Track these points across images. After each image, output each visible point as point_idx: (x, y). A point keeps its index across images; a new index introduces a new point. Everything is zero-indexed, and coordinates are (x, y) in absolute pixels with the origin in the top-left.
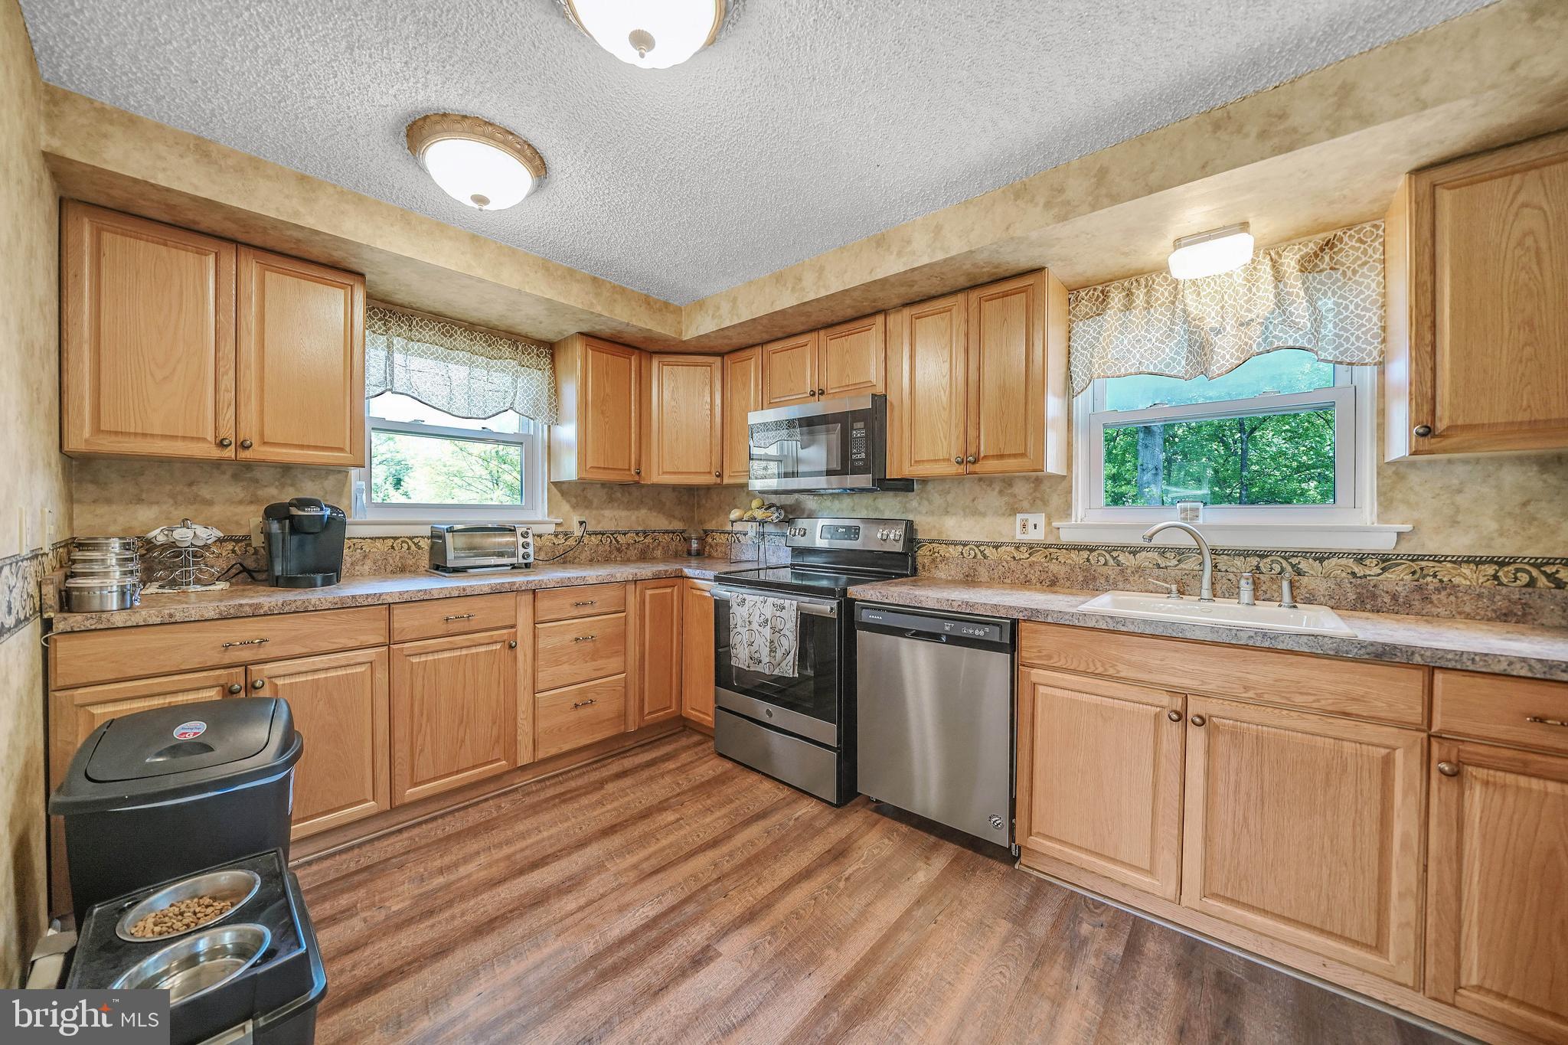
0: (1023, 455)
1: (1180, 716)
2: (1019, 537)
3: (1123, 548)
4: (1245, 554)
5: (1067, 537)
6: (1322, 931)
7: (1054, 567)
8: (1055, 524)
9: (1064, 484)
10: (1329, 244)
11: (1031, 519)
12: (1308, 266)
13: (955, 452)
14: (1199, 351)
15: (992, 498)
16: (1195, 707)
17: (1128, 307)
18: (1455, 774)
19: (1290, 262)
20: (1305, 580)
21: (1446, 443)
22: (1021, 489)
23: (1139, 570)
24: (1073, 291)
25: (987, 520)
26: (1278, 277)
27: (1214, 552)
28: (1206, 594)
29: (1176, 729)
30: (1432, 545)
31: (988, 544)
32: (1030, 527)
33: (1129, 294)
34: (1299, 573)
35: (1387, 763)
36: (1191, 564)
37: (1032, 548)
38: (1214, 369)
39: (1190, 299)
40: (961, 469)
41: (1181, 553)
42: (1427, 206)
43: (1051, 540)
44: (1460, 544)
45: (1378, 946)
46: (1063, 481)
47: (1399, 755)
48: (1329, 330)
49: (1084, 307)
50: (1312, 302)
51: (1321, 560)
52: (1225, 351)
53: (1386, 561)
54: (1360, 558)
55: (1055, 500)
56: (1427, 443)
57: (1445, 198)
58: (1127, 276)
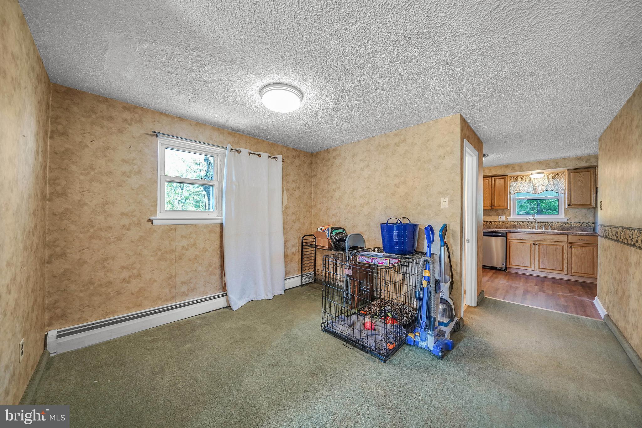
0: (504, 206)
1: (535, 244)
2: (499, 220)
3: (521, 222)
4: (543, 222)
5: (509, 220)
6: (555, 270)
7: (507, 225)
8: (507, 218)
9: (509, 211)
10: (557, 174)
11: (502, 217)
12: (553, 178)
13: (489, 204)
14: (535, 190)
15: (493, 213)
16: (537, 243)
17: (522, 181)
18: (571, 247)
19: (550, 177)
20: (553, 226)
21: (572, 207)
22: (500, 211)
23: (524, 225)
24: (510, 177)
25: (492, 217)
26: (548, 179)
27: (538, 222)
28: (537, 229)
29: (534, 246)
30: (573, 221)
31: (492, 221)
32: (502, 218)
33: (522, 178)
34: (552, 225)
35: (563, 247)
36: (534, 224)
37: (502, 222)
38: (538, 193)
39: (533, 181)
40: (490, 208)
41: (532, 222)
42: (569, 175)
43: (506, 220)
44: (577, 220)
45: (562, 271)
46: (510, 210)
47: (564, 246)
48: (557, 187)
49: (513, 179)
50: (554, 183)
51: (556, 223)
52: (539, 190)
53: (566, 223)
54: (562, 223)
55: (507, 213)
56: (570, 207)
57: (572, 174)
58: (521, 176)
